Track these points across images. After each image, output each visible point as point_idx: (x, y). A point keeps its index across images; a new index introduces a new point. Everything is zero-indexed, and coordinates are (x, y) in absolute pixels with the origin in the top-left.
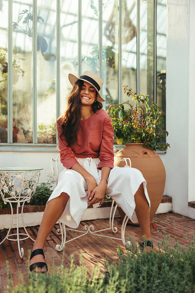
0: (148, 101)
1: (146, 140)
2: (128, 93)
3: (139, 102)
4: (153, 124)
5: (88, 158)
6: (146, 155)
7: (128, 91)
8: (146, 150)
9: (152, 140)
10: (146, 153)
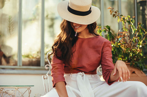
0: (134, 22)
1: (133, 60)
2: (114, 15)
3: (125, 23)
4: (139, 45)
5: (80, 73)
6: (134, 75)
7: (114, 13)
8: (134, 70)
9: (139, 60)
10: (134, 72)
